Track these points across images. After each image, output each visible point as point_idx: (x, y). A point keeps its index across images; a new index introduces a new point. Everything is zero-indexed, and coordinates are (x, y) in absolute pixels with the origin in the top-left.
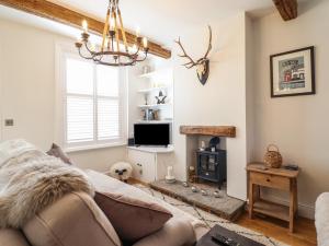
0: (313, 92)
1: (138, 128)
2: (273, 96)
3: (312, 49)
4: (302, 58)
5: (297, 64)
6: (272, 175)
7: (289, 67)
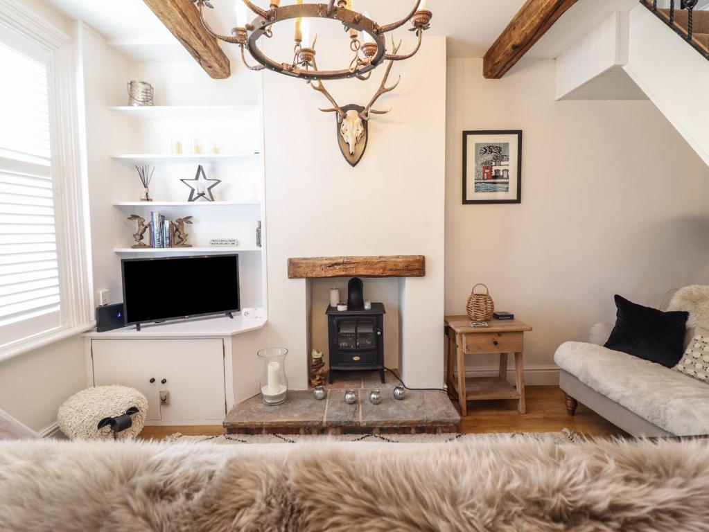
0: (518, 201)
1: (134, 271)
2: (465, 202)
3: (519, 133)
4: (507, 145)
5: (498, 153)
6: (500, 334)
7: (489, 157)
